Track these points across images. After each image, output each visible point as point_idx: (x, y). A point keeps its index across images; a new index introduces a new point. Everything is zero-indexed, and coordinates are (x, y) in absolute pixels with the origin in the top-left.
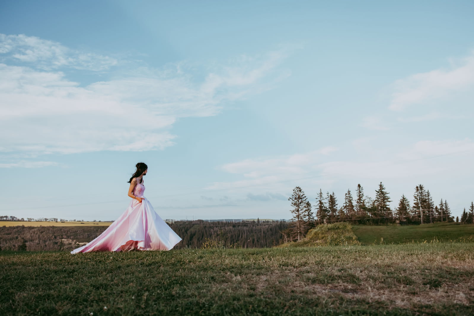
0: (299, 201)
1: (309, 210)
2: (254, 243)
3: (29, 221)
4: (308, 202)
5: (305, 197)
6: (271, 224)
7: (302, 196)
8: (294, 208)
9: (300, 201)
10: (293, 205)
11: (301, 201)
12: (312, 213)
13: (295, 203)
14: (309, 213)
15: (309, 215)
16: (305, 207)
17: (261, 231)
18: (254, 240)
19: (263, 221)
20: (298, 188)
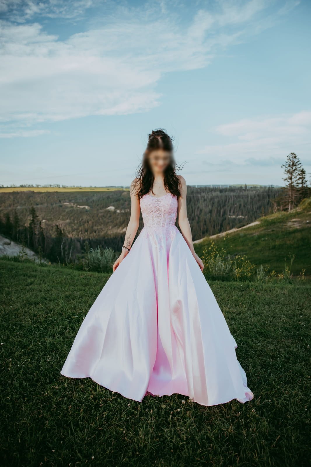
0: (292, 168)
1: (303, 178)
2: (241, 208)
3: (37, 187)
4: (303, 169)
5: (300, 164)
6: (258, 190)
7: (297, 163)
8: (288, 175)
9: (294, 168)
10: (286, 172)
11: (296, 168)
12: (306, 181)
13: (288, 171)
14: (302, 181)
15: (302, 183)
16: (299, 175)
17: (248, 197)
18: (240, 205)
19: (250, 187)
20: (292, 154)
